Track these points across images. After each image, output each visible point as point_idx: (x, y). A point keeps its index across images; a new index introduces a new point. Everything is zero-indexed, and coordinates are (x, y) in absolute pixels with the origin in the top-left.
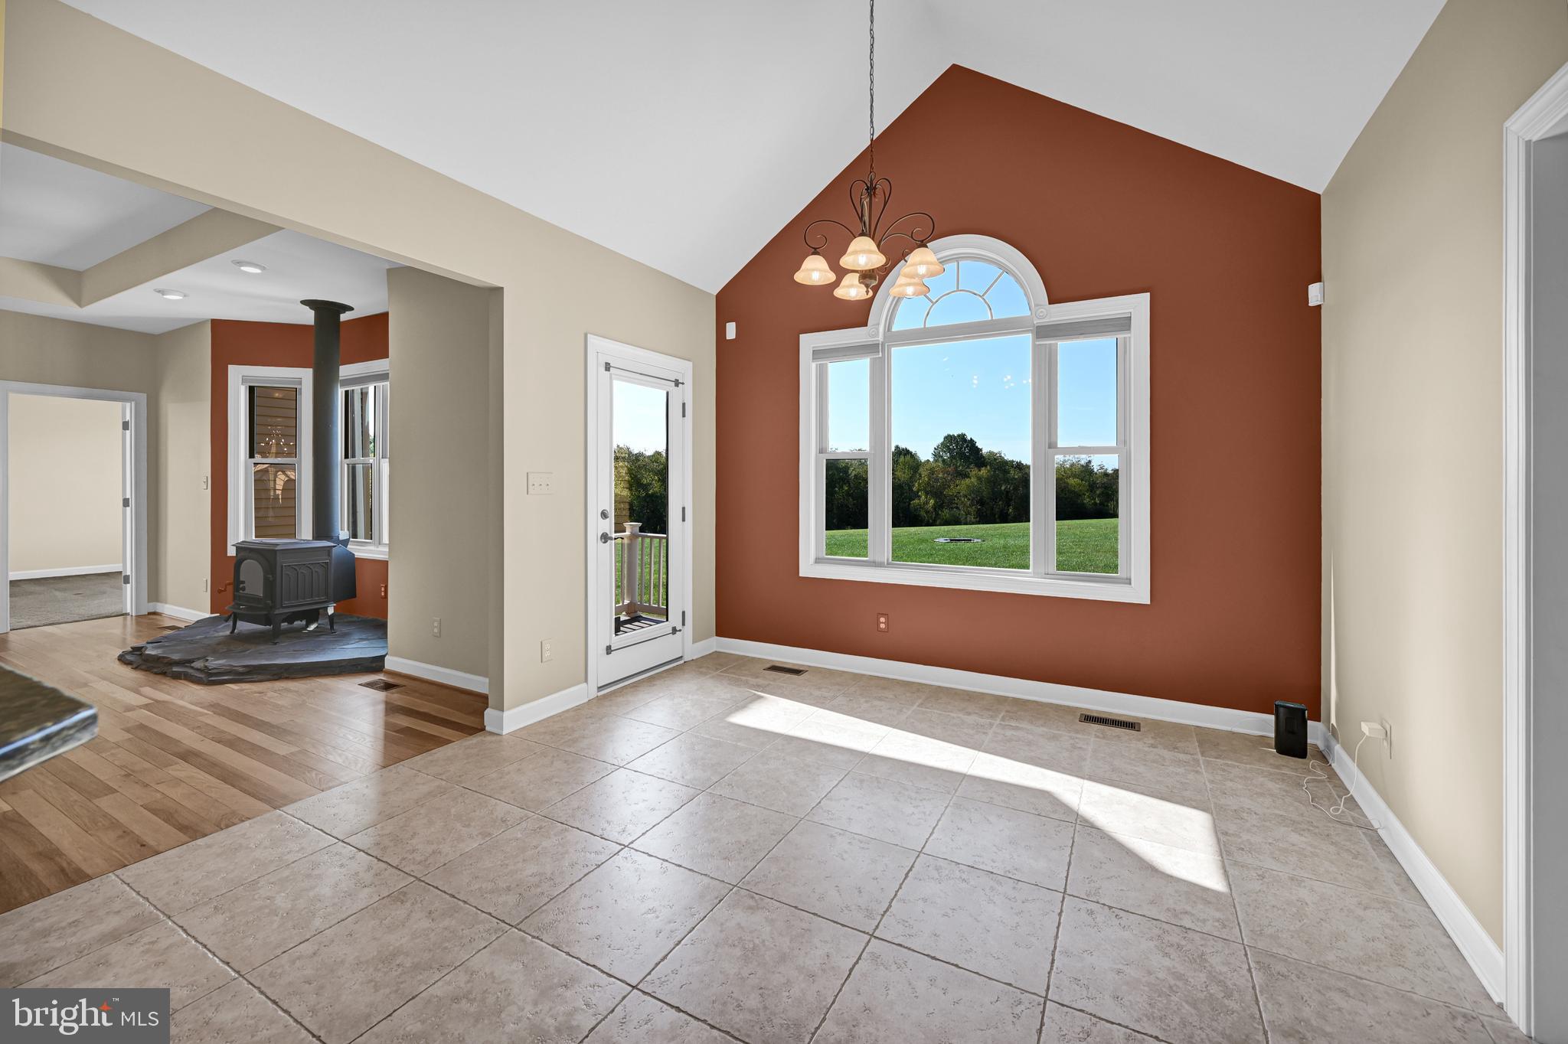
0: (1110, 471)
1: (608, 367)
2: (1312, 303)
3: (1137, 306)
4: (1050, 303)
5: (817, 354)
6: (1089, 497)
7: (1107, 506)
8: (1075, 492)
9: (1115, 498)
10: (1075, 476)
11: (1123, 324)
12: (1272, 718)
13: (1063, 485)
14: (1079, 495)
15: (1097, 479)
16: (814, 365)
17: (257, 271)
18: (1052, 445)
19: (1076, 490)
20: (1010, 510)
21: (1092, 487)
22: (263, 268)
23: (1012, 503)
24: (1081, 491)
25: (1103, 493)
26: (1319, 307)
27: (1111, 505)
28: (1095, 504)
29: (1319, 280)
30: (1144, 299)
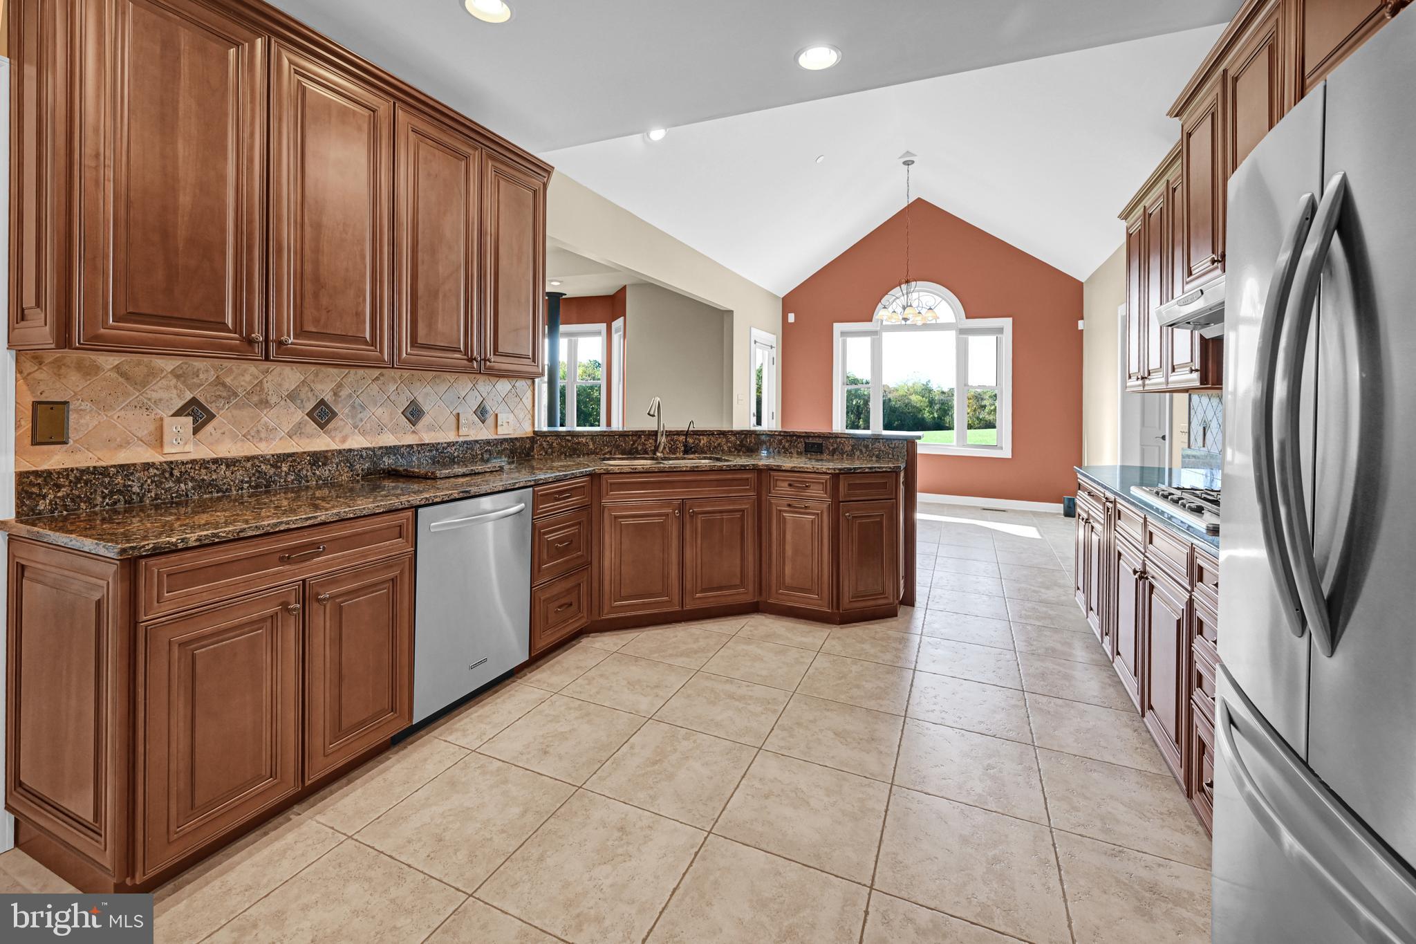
0: (946, 390)
1: (755, 342)
2: (1080, 328)
3: (1007, 323)
4: (967, 318)
5: (843, 334)
6: (929, 412)
7: (944, 420)
8: (917, 408)
9: (950, 414)
10: (916, 393)
11: (1000, 330)
12: (1062, 505)
13: (906, 401)
14: (920, 410)
15: (935, 396)
16: (840, 339)
17: (559, 284)
18: (966, 385)
19: (918, 406)
20: (861, 423)
21: (931, 403)
22: (560, 282)
23: (862, 416)
24: (922, 406)
25: (940, 408)
26: (1082, 330)
27: (947, 419)
28: (934, 418)
29: (1082, 319)
30: (1010, 320)
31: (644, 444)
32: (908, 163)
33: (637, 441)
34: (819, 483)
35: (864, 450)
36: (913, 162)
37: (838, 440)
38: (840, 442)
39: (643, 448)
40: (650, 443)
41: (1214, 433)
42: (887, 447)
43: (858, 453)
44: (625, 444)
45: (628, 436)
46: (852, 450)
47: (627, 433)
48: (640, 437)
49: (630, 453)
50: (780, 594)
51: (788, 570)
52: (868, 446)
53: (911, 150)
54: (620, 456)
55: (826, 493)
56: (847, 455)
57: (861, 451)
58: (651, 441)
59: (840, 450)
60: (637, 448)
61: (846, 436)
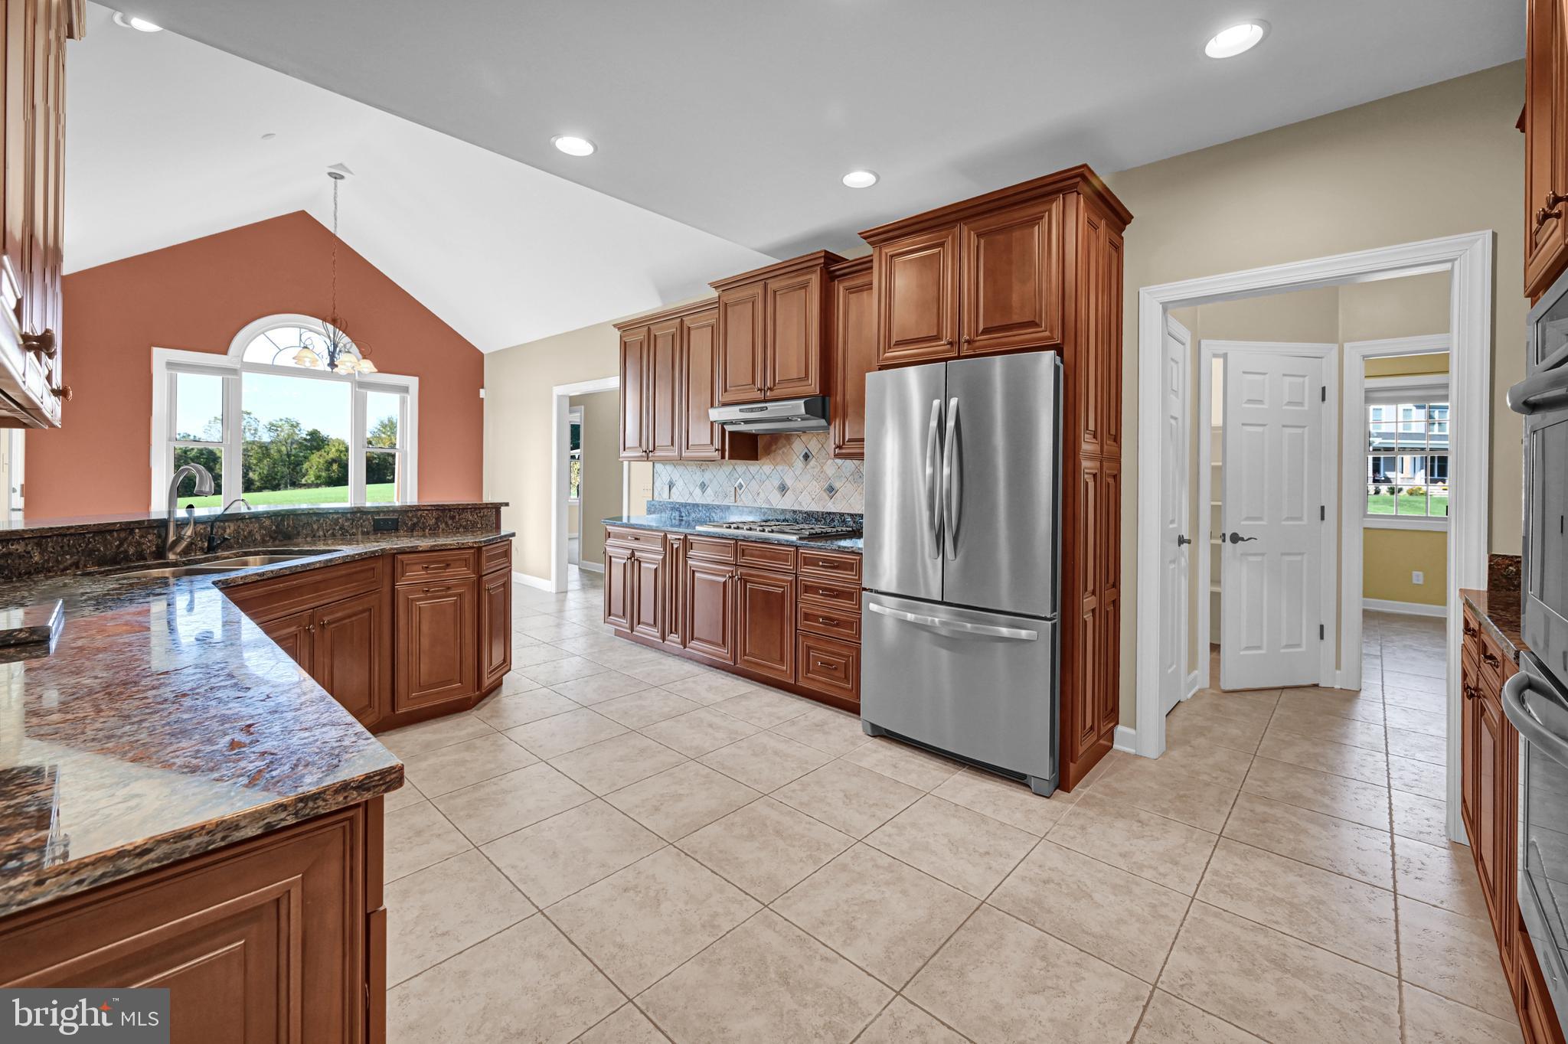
2: (481, 397)
3: (413, 382)
5: (171, 365)
11: (405, 390)
26: (483, 399)
29: (483, 387)
30: (416, 380)
31: (139, 544)
32: (337, 177)
33: (126, 539)
34: (460, 560)
35: (450, 522)
36: (342, 177)
37: (420, 513)
38: (421, 515)
39: (137, 552)
40: (149, 541)
41: (680, 489)
42: (476, 517)
43: (442, 526)
44: (105, 546)
45: (111, 532)
46: (436, 523)
47: (112, 528)
48: (132, 532)
49: (114, 561)
50: (413, 699)
51: (424, 668)
52: (455, 516)
53: (346, 164)
54: (96, 568)
55: (469, 569)
56: (430, 530)
57: (446, 523)
58: (150, 537)
59: (420, 525)
60: (126, 551)
61: (429, 508)
